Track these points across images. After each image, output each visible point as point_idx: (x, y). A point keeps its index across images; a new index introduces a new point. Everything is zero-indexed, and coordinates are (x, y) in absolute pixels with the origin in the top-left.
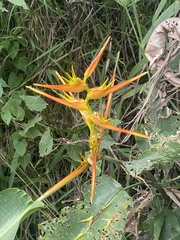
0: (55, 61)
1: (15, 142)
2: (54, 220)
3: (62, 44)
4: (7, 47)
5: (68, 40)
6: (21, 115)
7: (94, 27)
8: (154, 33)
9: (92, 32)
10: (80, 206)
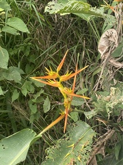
0: (51, 56)
1: (31, 106)
2: (53, 147)
3: (55, 45)
4: (23, 50)
5: (59, 42)
6: (32, 90)
7: (74, 32)
8: (102, 38)
9: (73, 35)
10: (67, 138)
